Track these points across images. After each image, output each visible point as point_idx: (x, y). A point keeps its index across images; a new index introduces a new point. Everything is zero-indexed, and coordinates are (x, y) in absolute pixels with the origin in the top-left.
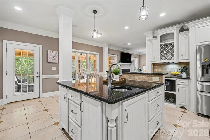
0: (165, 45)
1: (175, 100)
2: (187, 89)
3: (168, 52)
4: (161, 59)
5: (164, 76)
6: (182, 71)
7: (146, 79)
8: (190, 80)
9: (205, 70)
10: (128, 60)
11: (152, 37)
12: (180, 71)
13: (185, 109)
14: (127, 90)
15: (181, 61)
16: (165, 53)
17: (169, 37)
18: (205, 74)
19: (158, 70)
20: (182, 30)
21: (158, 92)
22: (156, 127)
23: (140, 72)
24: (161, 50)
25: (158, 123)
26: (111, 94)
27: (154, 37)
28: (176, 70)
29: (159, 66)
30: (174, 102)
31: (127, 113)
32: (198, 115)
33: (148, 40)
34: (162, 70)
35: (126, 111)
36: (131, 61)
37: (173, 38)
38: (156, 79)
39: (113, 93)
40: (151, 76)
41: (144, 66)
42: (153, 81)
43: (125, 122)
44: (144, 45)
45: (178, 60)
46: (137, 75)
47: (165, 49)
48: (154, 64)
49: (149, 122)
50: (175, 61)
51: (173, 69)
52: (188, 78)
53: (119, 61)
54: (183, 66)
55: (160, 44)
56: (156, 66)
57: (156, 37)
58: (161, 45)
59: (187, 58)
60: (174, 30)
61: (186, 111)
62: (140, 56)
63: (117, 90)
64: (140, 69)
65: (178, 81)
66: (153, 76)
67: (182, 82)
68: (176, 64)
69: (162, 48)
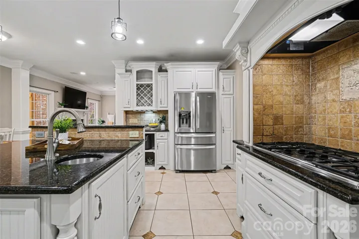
0: (142, 86)
1: (154, 160)
2: (166, 144)
3: (146, 95)
4: (137, 104)
5: (144, 129)
6: (161, 122)
7: (119, 135)
8: (168, 133)
9: (181, 120)
10: (79, 102)
11: (124, 70)
12: (159, 121)
13: (164, 169)
14: (92, 159)
15: (160, 109)
16: (142, 97)
17: (146, 75)
18: (182, 125)
19: (133, 121)
20: (161, 70)
21: (139, 154)
22: (137, 205)
23: (103, 125)
24: (137, 92)
25: (139, 199)
26: (55, 173)
27: (127, 71)
28: (154, 120)
29: (134, 115)
30: (153, 163)
31: (100, 201)
32: (176, 173)
33: (119, 74)
34: (138, 120)
35: (97, 197)
36: (86, 105)
37: (152, 78)
38: (134, 134)
39: (58, 171)
40: (127, 130)
41: (109, 114)
42: (130, 138)
43: (95, 219)
44: (112, 80)
45: (157, 107)
46: (103, 130)
47: (142, 92)
48: (127, 112)
49: (128, 202)
50: (154, 108)
51: (151, 119)
52: (167, 130)
53: (60, 104)
54: (161, 116)
55: (135, 83)
56: (130, 116)
57: (130, 71)
58: (137, 85)
59: (166, 105)
60: (152, 67)
61: (165, 171)
62: (102, 98)
63: (70, 162)
64: (102, 119)
65: (157, 135)
66: (131, 129)
67: (162, 135)
68: (154, 112)
69: (138, 89)
